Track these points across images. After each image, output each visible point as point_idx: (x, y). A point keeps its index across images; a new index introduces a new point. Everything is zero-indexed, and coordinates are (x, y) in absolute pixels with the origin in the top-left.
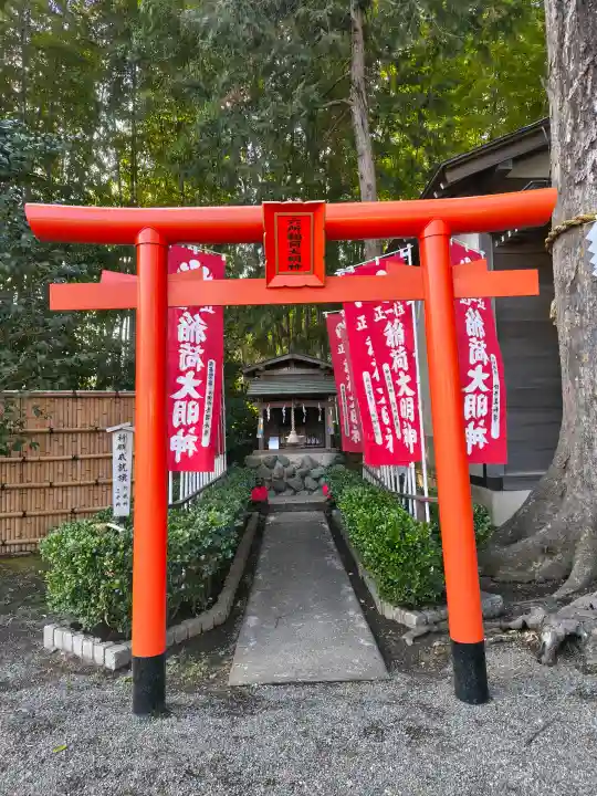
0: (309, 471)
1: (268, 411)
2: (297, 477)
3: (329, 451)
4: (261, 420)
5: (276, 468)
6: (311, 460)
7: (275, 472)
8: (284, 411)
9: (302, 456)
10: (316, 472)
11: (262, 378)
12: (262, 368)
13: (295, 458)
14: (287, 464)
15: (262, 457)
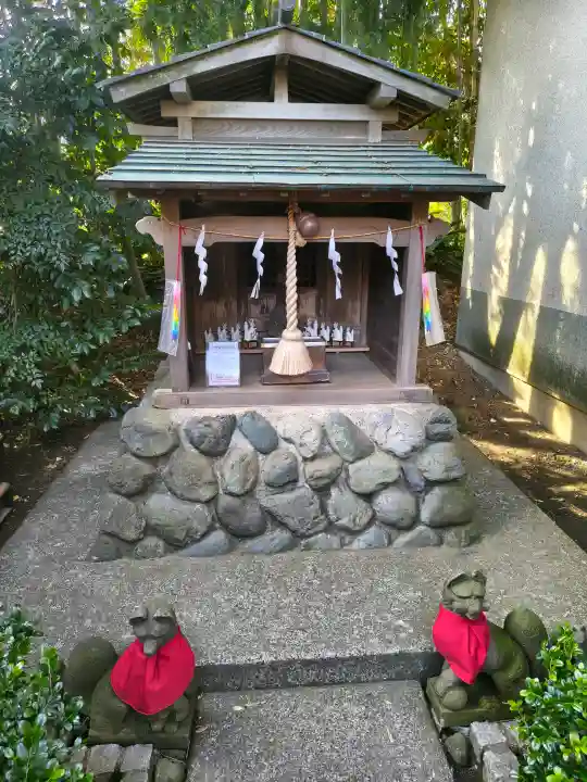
0: (343, 468)
1: (201, 252)
2: (303, 490)
3: (410, 397)
4: (174, 288)
5: (232, 458)
6: (351, 429)
7: (229, 473)
8: (259, 255)
9: (321, 412)
10: (367, 472)
11: (184, 131)
12: (179, 87)
13: (298, 422)
14: (268, 442)
15: (182, 416)
